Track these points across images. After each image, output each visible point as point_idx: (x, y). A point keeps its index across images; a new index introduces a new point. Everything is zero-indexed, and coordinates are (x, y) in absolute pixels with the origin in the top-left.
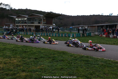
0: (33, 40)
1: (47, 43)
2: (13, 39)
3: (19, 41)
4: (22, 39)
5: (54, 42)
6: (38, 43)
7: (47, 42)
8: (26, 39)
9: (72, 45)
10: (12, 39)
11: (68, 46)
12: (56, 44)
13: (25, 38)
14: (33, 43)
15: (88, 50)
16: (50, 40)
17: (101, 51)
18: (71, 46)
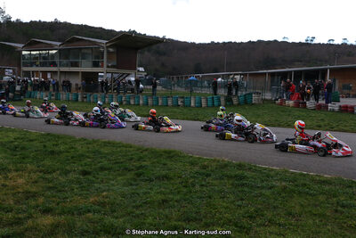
0: (102, 120)
1: (144, 129)
2: (31, 114)
3: (56, 124)
4: (65, 116)
5: (168, 126)
6: (121, 127)
7: (147, 124)
8: (79, 115)
9: (233, 135)
10: (28, 116)
11: (222, 137)
12: (177, 131)
13: (75, 113)
14: (104, 127)
15: (295, 151)
16: (153, 118)
17: (340, 154)
18: (232, 140)
